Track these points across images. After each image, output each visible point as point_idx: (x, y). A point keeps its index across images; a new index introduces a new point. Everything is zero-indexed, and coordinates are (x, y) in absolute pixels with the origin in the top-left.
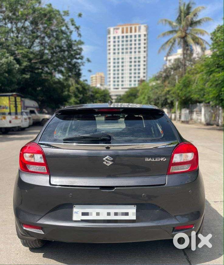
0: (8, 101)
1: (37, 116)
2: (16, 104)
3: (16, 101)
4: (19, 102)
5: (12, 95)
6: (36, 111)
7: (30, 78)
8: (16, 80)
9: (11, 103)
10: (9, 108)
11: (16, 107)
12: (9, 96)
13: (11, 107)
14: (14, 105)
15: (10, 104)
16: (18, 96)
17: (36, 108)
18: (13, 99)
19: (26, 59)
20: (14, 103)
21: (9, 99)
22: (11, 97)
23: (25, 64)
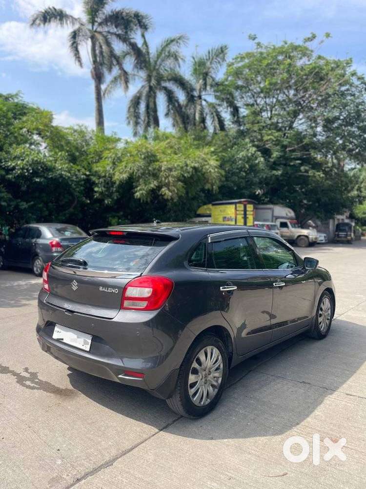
0: (233, 210)
1: (291, 232)
2: (245, 214)
3: (245, 210)
4: (251, 211)
5: (240, 203)
6: (289, 224)
7: (282, 175)
8: (258, 180)
9: (238, 212)
10: (234, 220)
11: (245, 218)
12: (236, 203)
13: (237, 219)
14: (243, 216)
15: (236, 214)
16: (250, 203)
17: (291, 218)
18: (241, 207)
19: (278, 147)
20: (243, 213)
21: (236, 208)
22: (238, 205)
23: (275, 154)
